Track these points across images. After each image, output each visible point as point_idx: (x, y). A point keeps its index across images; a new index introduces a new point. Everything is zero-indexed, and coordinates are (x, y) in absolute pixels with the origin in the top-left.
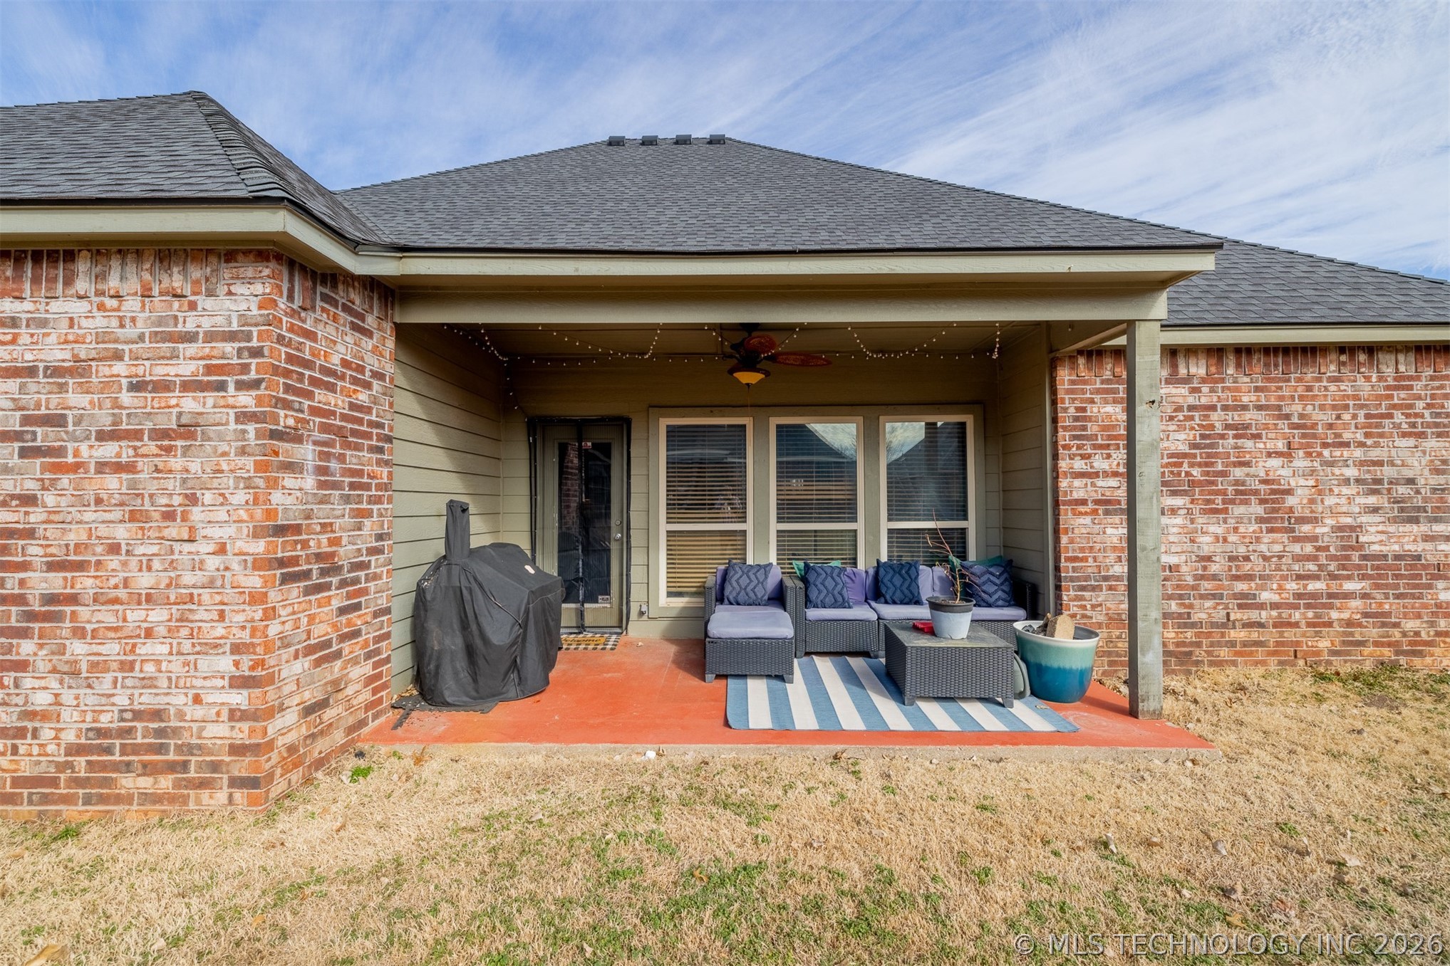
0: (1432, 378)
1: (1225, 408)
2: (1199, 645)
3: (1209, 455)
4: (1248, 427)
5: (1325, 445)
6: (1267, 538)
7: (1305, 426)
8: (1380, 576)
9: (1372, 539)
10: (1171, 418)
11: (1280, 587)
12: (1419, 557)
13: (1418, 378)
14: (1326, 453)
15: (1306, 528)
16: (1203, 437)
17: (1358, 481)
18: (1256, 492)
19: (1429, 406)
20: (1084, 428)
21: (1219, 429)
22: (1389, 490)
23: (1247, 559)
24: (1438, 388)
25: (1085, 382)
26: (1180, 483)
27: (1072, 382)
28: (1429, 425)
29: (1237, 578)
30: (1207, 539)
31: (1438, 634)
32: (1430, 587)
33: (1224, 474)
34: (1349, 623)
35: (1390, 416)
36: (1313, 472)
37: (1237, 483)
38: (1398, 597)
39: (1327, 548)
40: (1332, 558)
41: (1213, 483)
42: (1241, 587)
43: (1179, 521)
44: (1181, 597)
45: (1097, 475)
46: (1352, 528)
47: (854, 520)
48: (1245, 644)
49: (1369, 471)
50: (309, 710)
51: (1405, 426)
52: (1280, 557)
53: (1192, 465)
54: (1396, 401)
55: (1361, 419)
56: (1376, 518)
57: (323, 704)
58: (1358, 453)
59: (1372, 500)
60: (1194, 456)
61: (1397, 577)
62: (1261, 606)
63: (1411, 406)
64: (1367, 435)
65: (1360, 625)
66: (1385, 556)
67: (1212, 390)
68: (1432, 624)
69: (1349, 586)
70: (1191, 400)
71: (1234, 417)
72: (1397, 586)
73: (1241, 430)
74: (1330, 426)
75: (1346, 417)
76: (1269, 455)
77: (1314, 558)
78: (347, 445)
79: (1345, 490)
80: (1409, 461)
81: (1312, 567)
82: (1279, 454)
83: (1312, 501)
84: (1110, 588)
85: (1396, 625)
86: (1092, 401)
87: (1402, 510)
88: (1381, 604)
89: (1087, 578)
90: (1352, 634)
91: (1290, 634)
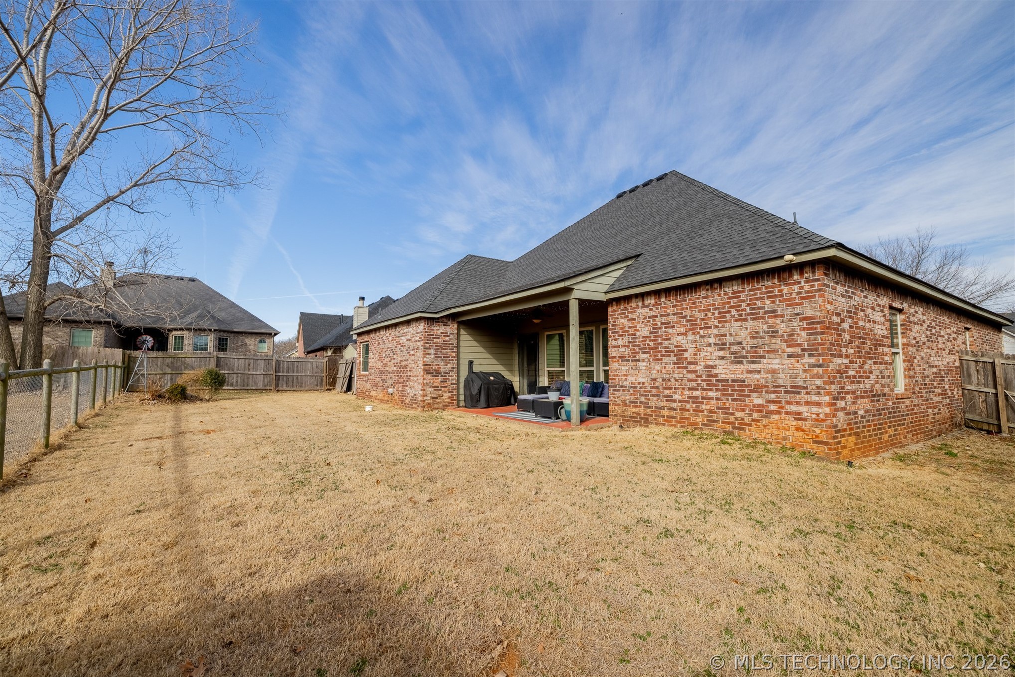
0: (750, 291)
1: (661, 316)
2: (652, 415)
3: (656, 336)
4: (669, 323)
5: (701, 329)
6: (677, 371)
7: (692, 321)
8: (725, 390)
9: (721, 371)
10: (643, 322)
11: (682, 393)
12: (744, 381)
13: (743, 292)
14: (701, 332)
15: (692, 367)
16: (654, 329)
17: (715, 344)
18: (673, 351)
19: (748, 305)
20: (615, 329)
21: (659, 325)
22: (729, 348)
23: (669, 380)
24: (753, 295)
25: (616, 311)
26: (646, 348)
27: (612, 312)
28: (748, 314)
29: (665, 388)
30: (655, 371)
31: (753, 420)
32: (749, 396)
33: (661, 344)
34: (711, 411)
35: (730, 312)
36: (695, 341)
37: (666, 347)
38: (733, 400)
39: (701, 376)
40: (703, 380)
41: (658, 348)
42: (667, 392)
43: (645, 364)
44: (646, 395)
45: (619, 347)
46: (712, 367)
47: (593, 366)
48: (668, 417)
49: (719, 340)
50: (433, 398)
51: (736, 316)
52: (682, 380)
53: (650, 341)
54: (732, 304)
55: (716, 315)
56: (723, 362)
57: (437, 398)
58: (715, 331)
59: (721, 353)
60: (651, 337)
61: (733, 390)
62: (675, 401)
63: (740, 306)
64: (719, 322)
65: (715, 412)
66: (728, 380)
67: (657, 309)
68: (750, 415)
69: (711, 394)
70: (650, 314)
71: (664, 320)
72: (733, 395)
73: (667, 325)
74: (702, 320)
75: (710, 314)
76: (678, 335)
77: (695, 380)
78: (442, 349)
79: (709, 349)
80: (739, 333)
81: (694, 384)
82: (682, 334)
83: (695, 354)
84: (623, 390)
85: (732, 414)
86: (618, 318)
87: (735, 357)
88: (724, 403)
89: (616, 386)
90: (711, 416)
91: (686, 414)
